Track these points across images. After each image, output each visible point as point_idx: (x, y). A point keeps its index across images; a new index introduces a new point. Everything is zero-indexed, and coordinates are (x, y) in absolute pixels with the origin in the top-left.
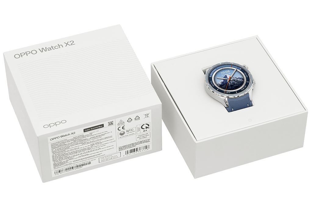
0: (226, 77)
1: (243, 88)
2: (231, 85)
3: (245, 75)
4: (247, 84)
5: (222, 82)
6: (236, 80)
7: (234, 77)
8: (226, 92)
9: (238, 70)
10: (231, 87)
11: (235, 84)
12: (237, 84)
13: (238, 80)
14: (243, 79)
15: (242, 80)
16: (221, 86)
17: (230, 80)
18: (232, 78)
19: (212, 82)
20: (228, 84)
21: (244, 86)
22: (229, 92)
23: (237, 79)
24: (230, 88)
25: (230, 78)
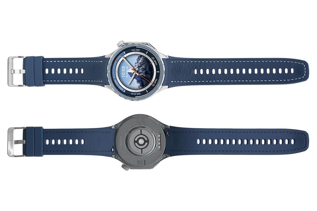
0: (131, 74)
1: (154, 62)
2: (146, 73)
3: (134, 51)
4: (150, 55)
5: (138, 82)
6: (139, 65)
7: (134, 65)
8: (153, 83)
9: (125, 56)
10: (149, 74)
11: (145, 69)
12: (146, 66)
13: (140, 61)
14: (141, 56)
15: (142, 58)
16: (143, 86)
17: (138, 72)
18: (135, 67)
19: (133, 92)
20: (142, 76)
21: (152, 59)
22: (155, 80)
23: (138, 62)
24: (149, 76)
25: (134, 69)
